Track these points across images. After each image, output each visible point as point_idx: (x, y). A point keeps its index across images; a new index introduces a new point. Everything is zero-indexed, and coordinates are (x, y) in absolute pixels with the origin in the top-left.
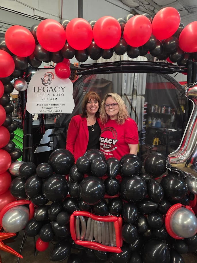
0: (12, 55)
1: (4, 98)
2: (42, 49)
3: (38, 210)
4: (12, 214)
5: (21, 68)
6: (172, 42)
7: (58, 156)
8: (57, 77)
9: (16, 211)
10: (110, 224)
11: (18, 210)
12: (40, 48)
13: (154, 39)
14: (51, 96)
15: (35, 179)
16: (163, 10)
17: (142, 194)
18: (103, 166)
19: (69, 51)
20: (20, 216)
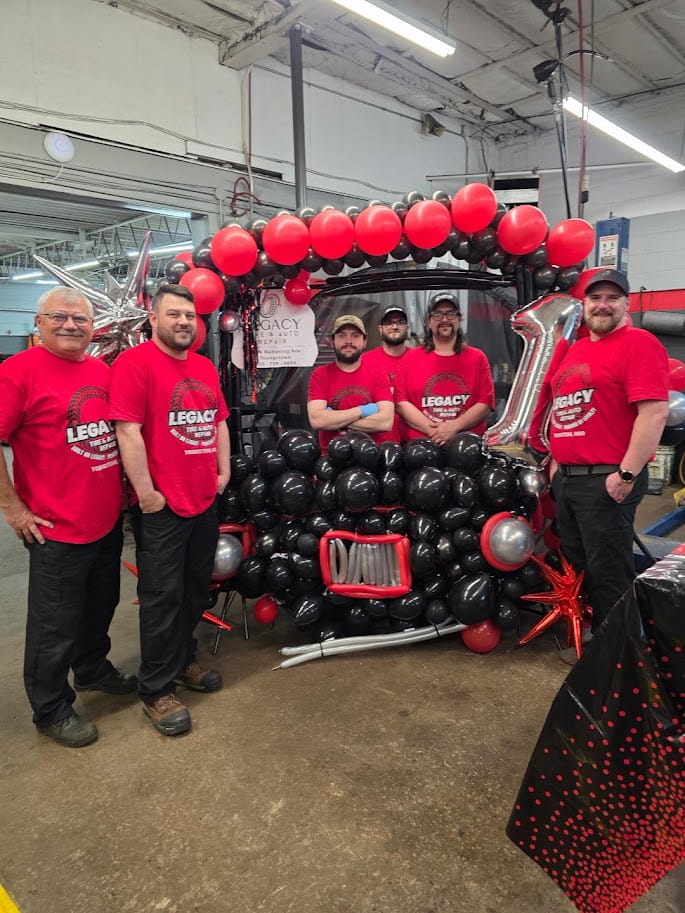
0: (216, 271)
6: (486, 238)
10: (389, 548)
12: (264, 257)
13: (456, 233)
14: (276, 336)
15: (257, 479)
17: (441, 496)
18: (373, 450)
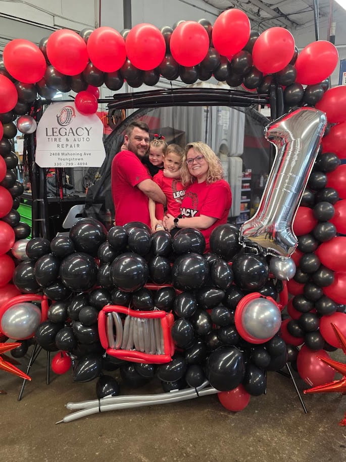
0: (14, 81)
1: (3, 144)
2: (56, 71)
3: (53, 307)
4: (16, 312)
5: (26, 100)
6: (242, 59)
7: (83, 228)
8: (78, 112)
9: (22, 308)
10: (156, 322)
11: (24, 306)
12: (52, 71)
13: (216, 55)
14: (71, 142)
15: (48, 259)
16: (227, 12)
17: (201, 278)
18: (145, 238)
19: (94, 74)
20: (28, 316)
